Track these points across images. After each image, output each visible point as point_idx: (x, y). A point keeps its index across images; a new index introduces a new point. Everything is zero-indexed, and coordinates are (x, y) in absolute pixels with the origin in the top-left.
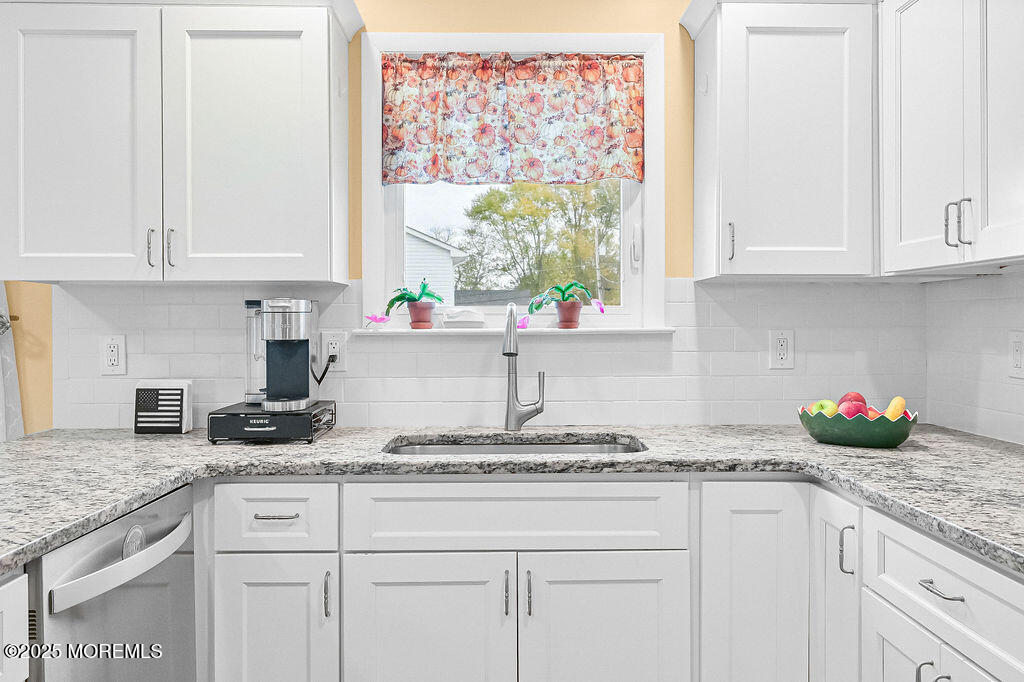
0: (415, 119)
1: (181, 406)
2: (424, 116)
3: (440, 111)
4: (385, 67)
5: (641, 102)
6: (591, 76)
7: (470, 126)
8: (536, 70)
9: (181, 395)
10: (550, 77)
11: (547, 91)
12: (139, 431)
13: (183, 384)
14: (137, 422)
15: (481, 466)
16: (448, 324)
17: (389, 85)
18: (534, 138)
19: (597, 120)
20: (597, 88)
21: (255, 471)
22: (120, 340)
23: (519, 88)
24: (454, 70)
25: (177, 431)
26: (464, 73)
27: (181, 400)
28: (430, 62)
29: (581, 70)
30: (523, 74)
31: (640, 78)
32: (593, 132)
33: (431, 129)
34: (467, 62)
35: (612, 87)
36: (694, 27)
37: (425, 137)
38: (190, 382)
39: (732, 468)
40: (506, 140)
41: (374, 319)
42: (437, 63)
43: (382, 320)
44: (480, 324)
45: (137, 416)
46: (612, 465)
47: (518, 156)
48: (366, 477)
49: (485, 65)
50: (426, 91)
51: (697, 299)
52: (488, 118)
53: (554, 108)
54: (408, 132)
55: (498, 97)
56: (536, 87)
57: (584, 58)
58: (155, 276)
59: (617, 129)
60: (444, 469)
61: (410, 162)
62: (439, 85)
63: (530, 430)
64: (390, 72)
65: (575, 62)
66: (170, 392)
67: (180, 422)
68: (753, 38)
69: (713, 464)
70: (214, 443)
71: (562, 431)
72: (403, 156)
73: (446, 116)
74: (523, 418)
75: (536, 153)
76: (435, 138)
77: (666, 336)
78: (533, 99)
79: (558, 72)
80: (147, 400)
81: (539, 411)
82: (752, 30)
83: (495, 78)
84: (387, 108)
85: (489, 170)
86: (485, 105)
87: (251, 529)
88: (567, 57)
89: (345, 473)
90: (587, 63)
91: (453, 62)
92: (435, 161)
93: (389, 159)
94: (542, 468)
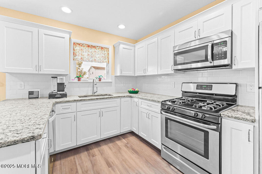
0: (79, 52)
1: (38, 94)
2: (80, 52)
3: (82, 51)
4: (74, 44)
5: (108, 54)
6: (103, 50)
7: (86, 54)
8: (96, 48)
9: (38, 92)
10: (97, 49)
11: (97, 51)
12: (29, 98)
13: (39, 90)
14: (29, 97)
15: (96, 99)
16: (83, 81)
17: (74, 47)
18: (95, 57)
19: (103, 55)
20: (103, 51)
21: (63, 102)
22: (23, 83)
23: (93, 50)
24: (84, 46)
25: (38, 98)
26: (86, 47)
27: (38, 93)
28: (81, 44)
29: (101, 49)
30: (94, 48)
31: (108, 51)
32: (103, 57)
33: (81, 54)
34: (86, 45)
35: (105, 52)
36: (115, 46)
37: (80, 55)
38: (40, 90)
39: (124, 97)
40: (91, 56)
41: (72, 80)
42: (82, 45)
43: (74, 80)
44: (87, 81)
45: (29, 96)
46: (112, 97)
47: (93, 59)
48: (81, 101)
49: (89, 46)
50: (80, 48)
51: (115, 78)
52: (89, 53)
53: (98, 53)
54: (77, 54)
55: (91, 51)
56: (96, 50)
57: (102, 47)
58: (37, 72)
59: (106, 57)
60: (92, 99)
61: (78, 58)
62: (82, 48)
63: (96, 94)
64: (75, 45)
65: (101, 48)
66: (36, 92)
67: (38, 96)
68: (124, 49)
69: (122, 96)
70: (49, 99)
71: (100, 94)
72: (77, 57)
73: (83, 52)
74: (95, 93)
75: (96, 59)
76: (82, 55)
77: (111, 82)
78: (95, 52)
79: (98, 49)
80: (31, 93)
81: (97, 92)
82: (123, 48)
83: (90, 48)
84: (74, 50)
85: (89, 60)
86: (89, 51)
87: (62, 110)
88: (100, 47)
89: (77, 101)
90: (102, 48)
91: (84, 45)
92: (82, 58)
93: (74, 57)
94: (104, 98)
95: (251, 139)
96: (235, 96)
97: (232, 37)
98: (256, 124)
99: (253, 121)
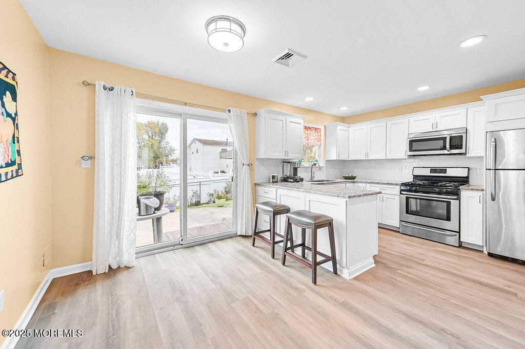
1: (277, 178)
5: (321, 135)
8: (311, 129)
18: (311, 139)
25: (277, 182)
32: (316, 139)
36: (327, 126)
40: (307, 139)
52: (306, 136)
53: (312, 135)
56: (311, 132)
65: (314, 129)
82: (340, 129)
95: (481, 202)
96: (467, 177)
97: (466, 133)
98: (484, 192)
99: (483, 190)
